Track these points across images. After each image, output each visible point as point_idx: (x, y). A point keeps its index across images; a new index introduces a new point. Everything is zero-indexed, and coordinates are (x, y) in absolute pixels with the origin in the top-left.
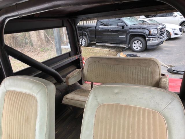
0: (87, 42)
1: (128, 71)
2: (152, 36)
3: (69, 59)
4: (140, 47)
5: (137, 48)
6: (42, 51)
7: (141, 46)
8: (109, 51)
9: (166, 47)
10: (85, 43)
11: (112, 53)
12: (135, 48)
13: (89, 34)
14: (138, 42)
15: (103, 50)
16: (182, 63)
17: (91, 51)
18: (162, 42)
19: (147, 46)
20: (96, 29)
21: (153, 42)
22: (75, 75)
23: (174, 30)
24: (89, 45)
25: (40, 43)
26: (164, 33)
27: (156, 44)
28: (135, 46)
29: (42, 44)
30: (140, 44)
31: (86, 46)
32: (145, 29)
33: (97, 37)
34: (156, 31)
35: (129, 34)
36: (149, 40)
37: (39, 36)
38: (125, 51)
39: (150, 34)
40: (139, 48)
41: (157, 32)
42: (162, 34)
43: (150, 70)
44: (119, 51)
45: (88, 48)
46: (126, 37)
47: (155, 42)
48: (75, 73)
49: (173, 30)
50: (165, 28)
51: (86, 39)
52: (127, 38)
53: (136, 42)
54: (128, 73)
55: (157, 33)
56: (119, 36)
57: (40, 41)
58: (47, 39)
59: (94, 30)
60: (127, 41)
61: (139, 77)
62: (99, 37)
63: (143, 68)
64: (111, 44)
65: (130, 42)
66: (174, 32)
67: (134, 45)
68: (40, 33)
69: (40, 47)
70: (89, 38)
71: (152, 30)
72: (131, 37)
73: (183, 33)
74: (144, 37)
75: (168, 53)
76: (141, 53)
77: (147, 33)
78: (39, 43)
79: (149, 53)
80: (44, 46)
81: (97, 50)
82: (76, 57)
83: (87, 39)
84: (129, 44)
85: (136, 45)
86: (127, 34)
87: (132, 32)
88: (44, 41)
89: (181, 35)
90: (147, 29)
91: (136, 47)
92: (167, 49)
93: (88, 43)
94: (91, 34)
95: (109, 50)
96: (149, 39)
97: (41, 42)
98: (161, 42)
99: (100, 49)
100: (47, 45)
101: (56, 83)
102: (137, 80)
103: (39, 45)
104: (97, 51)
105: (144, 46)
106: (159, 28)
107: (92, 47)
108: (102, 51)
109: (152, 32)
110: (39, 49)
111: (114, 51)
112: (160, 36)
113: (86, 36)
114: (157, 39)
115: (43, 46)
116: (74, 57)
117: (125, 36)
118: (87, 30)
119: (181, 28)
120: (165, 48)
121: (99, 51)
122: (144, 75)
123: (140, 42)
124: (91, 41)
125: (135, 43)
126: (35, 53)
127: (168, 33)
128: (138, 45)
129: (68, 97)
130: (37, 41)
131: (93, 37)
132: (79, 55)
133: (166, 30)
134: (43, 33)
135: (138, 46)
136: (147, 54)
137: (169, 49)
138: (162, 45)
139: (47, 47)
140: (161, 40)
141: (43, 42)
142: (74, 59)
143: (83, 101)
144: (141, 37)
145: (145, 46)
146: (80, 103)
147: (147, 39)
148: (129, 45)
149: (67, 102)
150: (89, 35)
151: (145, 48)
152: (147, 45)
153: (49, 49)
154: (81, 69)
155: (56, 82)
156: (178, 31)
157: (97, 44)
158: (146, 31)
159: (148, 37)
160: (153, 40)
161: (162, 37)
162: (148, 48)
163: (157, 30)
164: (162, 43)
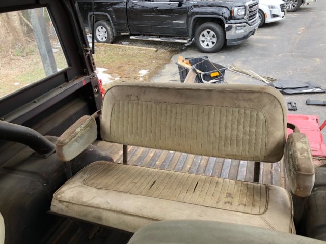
0: (110, 32)
1: (209, 118)
2: (235, 20)
3: (64, 89)
4: (213, 43)
5: (208, 45)
6: (17, 56)
7: (215, 40)
8: (157, 51)
9: (259, 41)
10: (107, 36)
11: (163, 56)
12: (204, 45)
13: (114, 16)
14: (209, 32)
15: (144, 50)
16: (289, 72)
17: (120, 53)
18: (252, 32)
19: (225, 40)
20: (128, 7)
21: (237, 31)
22: (79, 135)
23: (272, 8)
24: (116, 39)
25: (12, 37)
26: (256, 14)
27: (242, 36)
28: (203, 41)
29: (17, 40)
30: (214, 36)
31: (110, 41)
32: (223, 7)
33: (131, 22)
34: (242, 11)
35: (192, 17)
36: (230, 28)
37: (8, 23)
38: (185, 50)
39: (231, 17)
40: (211, 46)
41: (243, 13)
42: (252, 16)
43: (262, 117)
44: (175, 51)
45: (115, 47)
46: (187, 23)
47: (241, 32)
48: (78, 130)
49: (269, 7)
50: (257, 4)
51: (108, 28)
52: (188, 26)
53: (205, 32)
54: (209, 124)
55: (245, 15)
56: (174, 22)
57: (11, 34)
58: (26, 29)
59: (124, 8)
60: (188, 31)
61: (235, 133)
62: (135, 23)
63: (245, 113)
64: (159, 37)
65: (195, 34)
66: (271, 11)
67: (201, 38)
68: (10, 17)
69: (13, 47)
70: (114, 25)
71: (235, 9)
72: (196, 23)
73: (286, 13)
74: (219, 22)
75: (262, 52)
76: (214, 54)
77: (227, 14)
78: (10, 38)
79: (230, 53)
80: (22, 45)
81: (132, 49)
82: (82, 82)
83: (111, 28)
84: (193, 35)
85: (206, 38)
86: (189, 17)
87: (197, 13)
88: (22, 34)
89: (283, 17)
90: (226, 7)
91: (206, 43)
92: (260, 45)
93: (113, 36)
94: (118, 18)
95: (155, 49)
96: (229, 26)
97: (13, 35)
98: (250, 32)
99: (138, 47)
100: (29, 42)
101: (33, 154)
102: (231, 140)
103: (10, 42)
104: (132, 51)
105: (220, 39)
106: (249, 5)
107: (121, 43)
108: (142, 52)
109: (235, 14)
110: (12, 51)
111: (164, 51)
112: (250, 20)
113: (108, 20)
114: (245, 26)
115: (20, 44)
116: (77, 82)
117: (186, 20)
118: (111, 9)
119: (283, 4)
120: (257, 44)
121: (136, 52)
122: (247, 129)
123: (212, 33)
124: (118, 31)
125: (203, 35)
126: (4, 60)
127: (262, 13)
128: (209, 38)
129: (63, 195)
130: (5, 33)
131: (123, 24)
132: (90, 76)
133: (259, 9)
134: (16, 17)
135: (210, 41)
136: (226, 56)
137: (264, 45)
138: (252, 37)
139: (29, 45)
140: (251, 28)
141: (19, 36)
142: (77, 88)
143: (102, 207)
144: (215, 22)
145: (223, 41)
146: (95, 212)
147: (226, 26)
148: (193, 39)
149: (62, 210)
150: (115, 20)
151: (222, 45)
152: (227, 38)
153: (33, 51)
154: (95, 114)
155: (34, 151)
156: (278, 11)
157: (131, 37)
158: (224, 10)
159: (228, 22)
160: (238, 28)
161: (253, 22)
162: (228, 44)
163: (245, 8)
164: (253, 34)
